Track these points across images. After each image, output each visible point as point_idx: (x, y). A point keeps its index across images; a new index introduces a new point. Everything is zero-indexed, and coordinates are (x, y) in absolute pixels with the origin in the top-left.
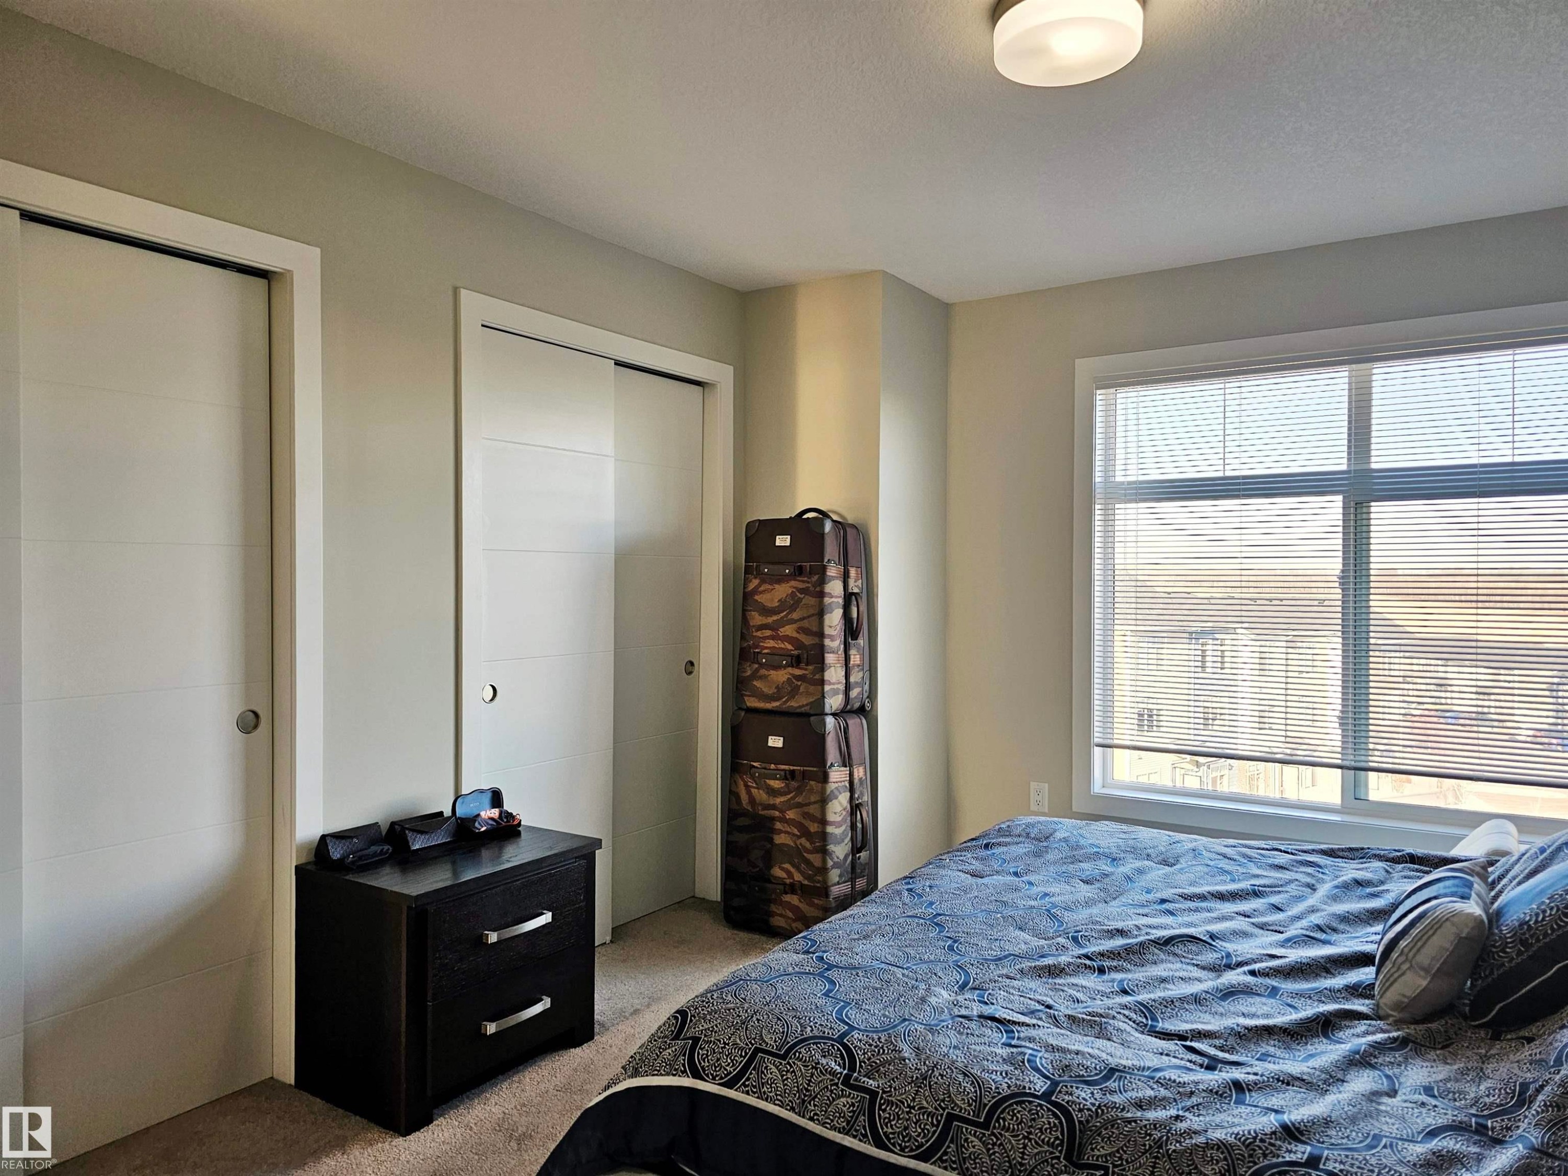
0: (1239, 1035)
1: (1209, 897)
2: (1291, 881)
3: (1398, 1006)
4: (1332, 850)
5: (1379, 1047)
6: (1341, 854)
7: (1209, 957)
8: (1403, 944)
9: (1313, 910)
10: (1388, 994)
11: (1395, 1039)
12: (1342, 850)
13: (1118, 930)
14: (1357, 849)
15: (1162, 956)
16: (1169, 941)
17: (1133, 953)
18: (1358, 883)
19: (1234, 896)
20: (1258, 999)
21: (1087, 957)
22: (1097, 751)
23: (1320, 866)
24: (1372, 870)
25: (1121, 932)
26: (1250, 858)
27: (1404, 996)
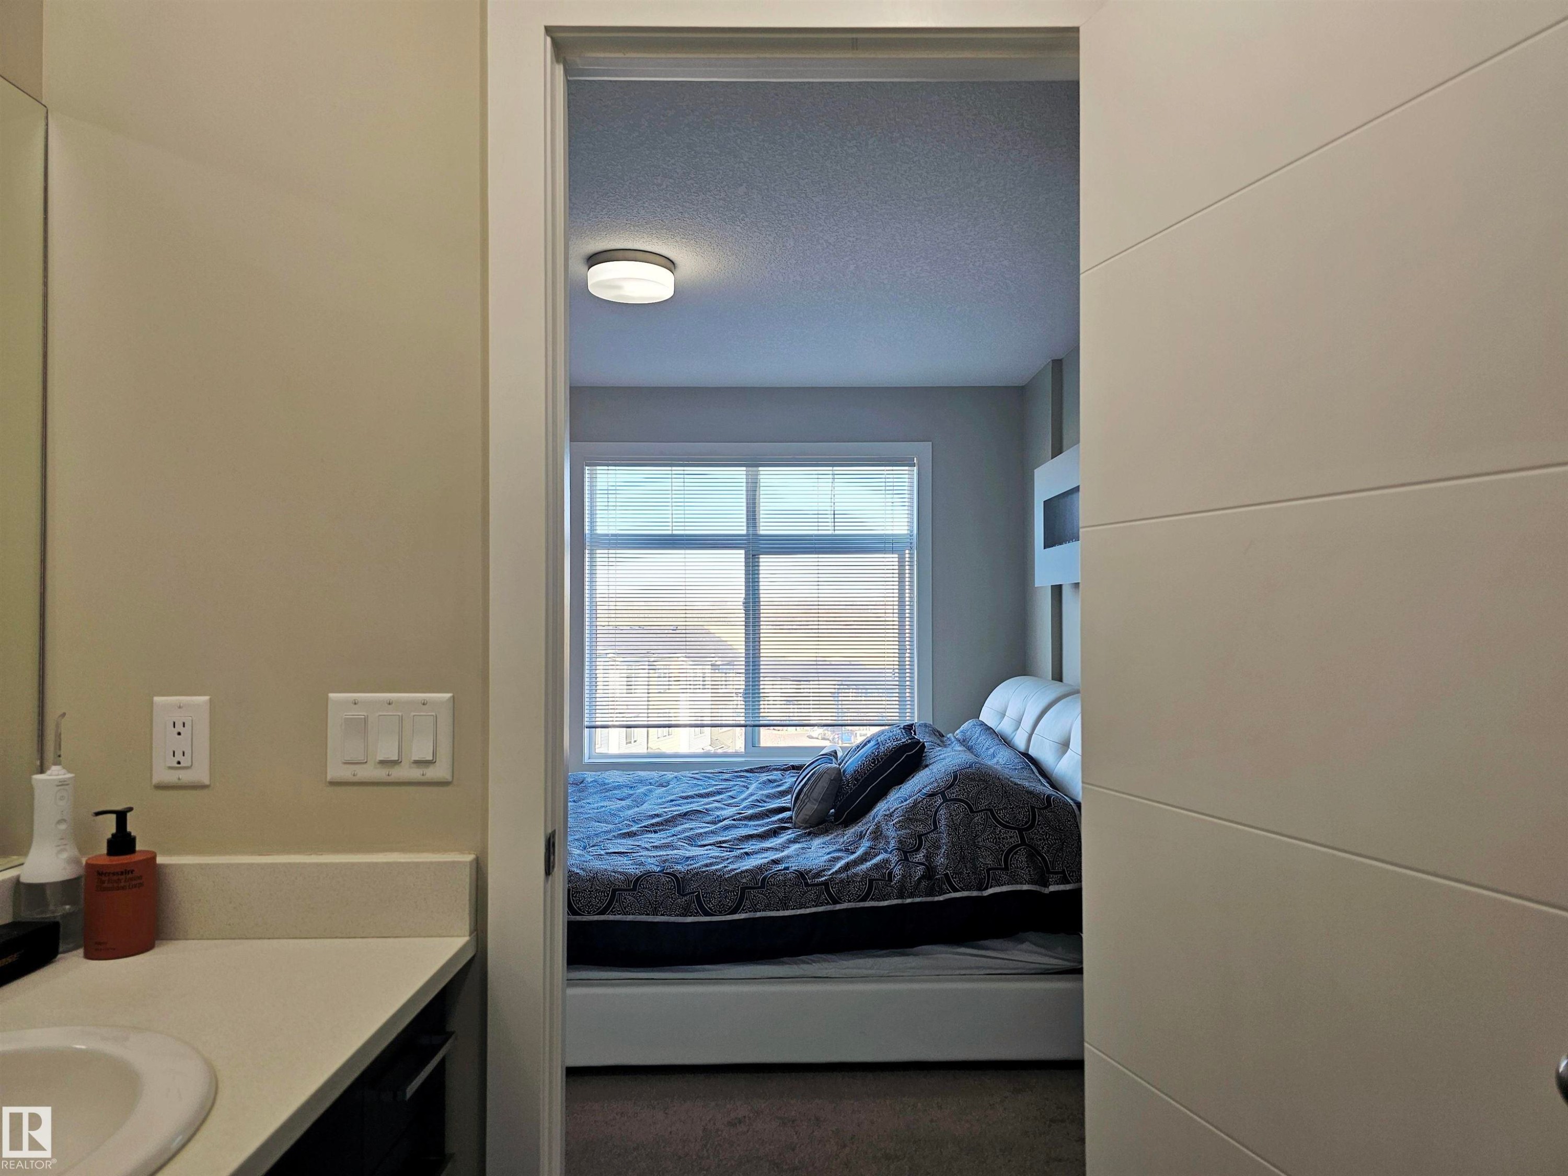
0: (738, 839)
1: (695, 796)
2: (735, 785)
3: (805, 821)
4: (751, 769)
5: (800, 836)
6: (756, 771)
7: (709, 818)
8: (805, 790)
9: (752, 795)
10: (800, 815)
11: (806, 833)
12: (757, 768)
13: (655, 815)
14: (764, 767)
15: (685, 821)
16: (686, 814)
17: (669, 822)
18: (770, 781)
19: (707, 795)
20: (740, 829)
21: (645, 827)
22: (586, 731)
23: (747, 777)
24: (776, 775)
25: (658, 816)
26: (709, 778)
27: (806, 815)
